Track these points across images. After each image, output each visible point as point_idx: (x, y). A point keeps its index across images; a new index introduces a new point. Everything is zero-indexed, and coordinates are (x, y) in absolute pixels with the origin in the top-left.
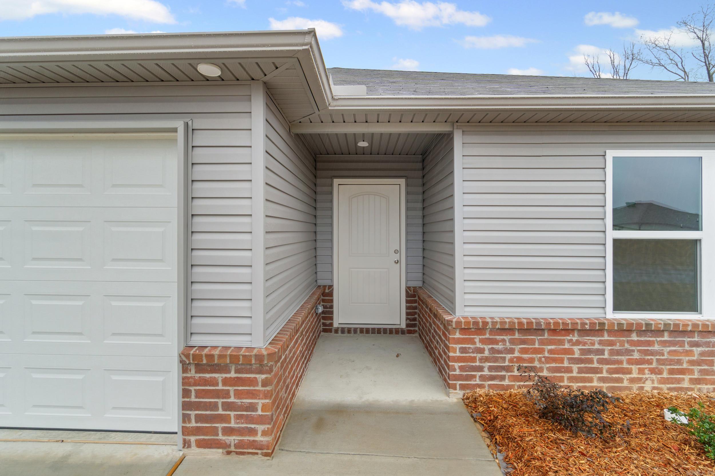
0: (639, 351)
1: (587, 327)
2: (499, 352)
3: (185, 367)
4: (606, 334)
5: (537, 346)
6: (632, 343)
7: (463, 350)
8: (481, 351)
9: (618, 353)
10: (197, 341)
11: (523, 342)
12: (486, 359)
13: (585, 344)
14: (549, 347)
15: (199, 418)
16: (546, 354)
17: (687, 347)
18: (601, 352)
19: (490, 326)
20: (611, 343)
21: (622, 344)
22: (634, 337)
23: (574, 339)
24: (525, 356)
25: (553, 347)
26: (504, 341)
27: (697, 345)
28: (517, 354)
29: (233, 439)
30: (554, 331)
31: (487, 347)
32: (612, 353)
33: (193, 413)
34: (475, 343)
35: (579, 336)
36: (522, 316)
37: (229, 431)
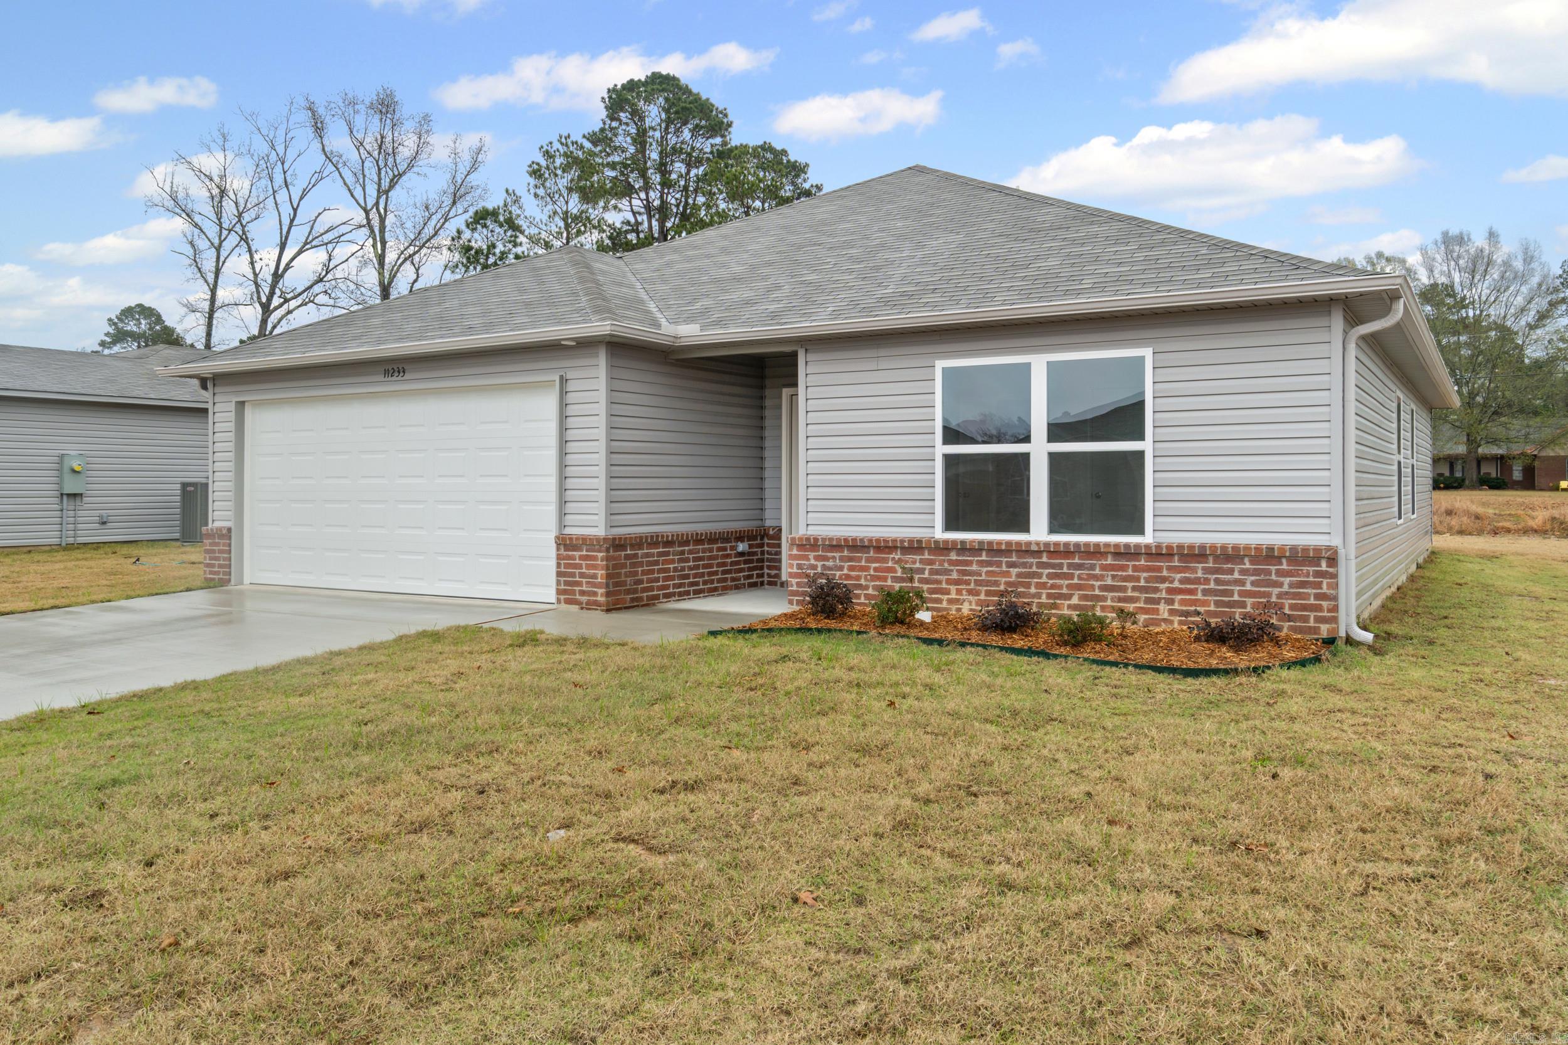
0: (958, 571)
1: (906, 544)
2: (830, 569)
3: (558, 545)
4: (926, 552)
5: (863, 563)
6: (951, 563)
7: (800, 567)
8: (813, 567)
9: (937, 572)
10: (568, 531)
11: (850, 559)
13: (906, 562)
14: (874, 565)
15: (566, 583)
16: (872, 572)
17: (1004, 568)
18: (922, 571)
19: (820, 543)
20: (931, 562)
21: (942, 563)
22: (953, 556)
23: (897, 557)
24: (853, 573)
25: (877, 565)
26: (834, 558)
27: (1012, 565)
28: (846, 571)
29: (584, 599)
31: (820, 564)
32: (932, 572)
33: (562, 579)
34: (808, 560)
35: (900, 553)
36: (854, 535)
37: (583, 593)
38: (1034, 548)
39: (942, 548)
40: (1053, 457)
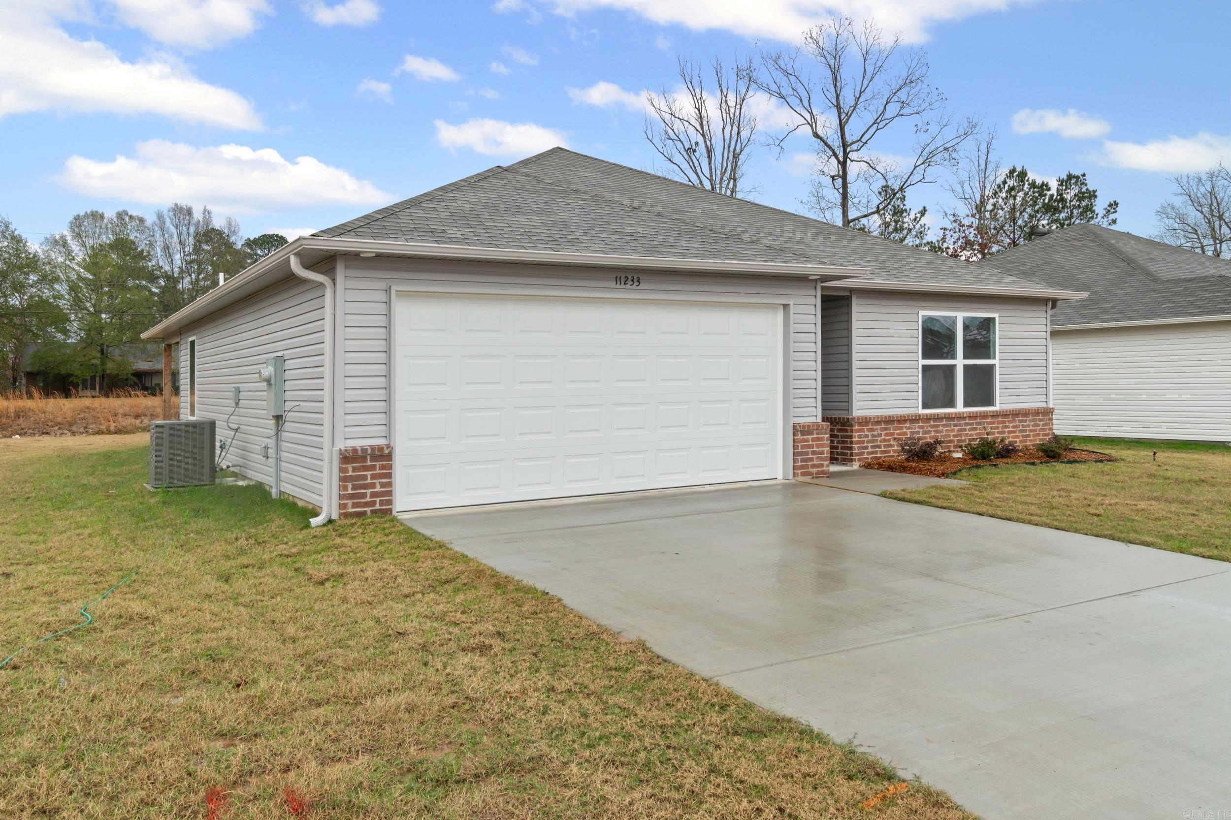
0: (934, 431)
1: (912, 418)
2: (875, 436)
3: (796, 433)
4: (920, 422)
5: (892, 431)
6: (931, 426)
7: (860, 437)
8: (867, 436)
10: (796, 420)
11: (886, 429)
12: (869, 442)
13: (912, 428)
15: (803, 460)
19: (872, 420)
20: (922, 427)
21: (927, 427)
22: (932, 423)
23: (908, 426)
24: (887, 438)
26: (877, 429)
28: (883, 437)
29: (814, 470)
30: (899, 422)
31: (870, 434)
34: (864, 431)
35: (910, 424)
36: (890, 414)
37: (814, 466)
38: (965, 415)
39: (928, 419)
40: (965, 366)
